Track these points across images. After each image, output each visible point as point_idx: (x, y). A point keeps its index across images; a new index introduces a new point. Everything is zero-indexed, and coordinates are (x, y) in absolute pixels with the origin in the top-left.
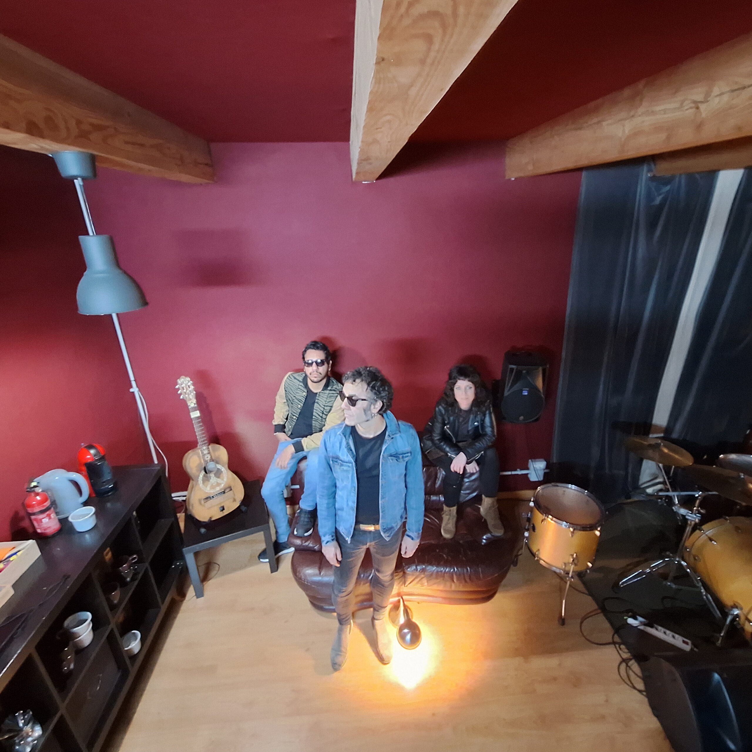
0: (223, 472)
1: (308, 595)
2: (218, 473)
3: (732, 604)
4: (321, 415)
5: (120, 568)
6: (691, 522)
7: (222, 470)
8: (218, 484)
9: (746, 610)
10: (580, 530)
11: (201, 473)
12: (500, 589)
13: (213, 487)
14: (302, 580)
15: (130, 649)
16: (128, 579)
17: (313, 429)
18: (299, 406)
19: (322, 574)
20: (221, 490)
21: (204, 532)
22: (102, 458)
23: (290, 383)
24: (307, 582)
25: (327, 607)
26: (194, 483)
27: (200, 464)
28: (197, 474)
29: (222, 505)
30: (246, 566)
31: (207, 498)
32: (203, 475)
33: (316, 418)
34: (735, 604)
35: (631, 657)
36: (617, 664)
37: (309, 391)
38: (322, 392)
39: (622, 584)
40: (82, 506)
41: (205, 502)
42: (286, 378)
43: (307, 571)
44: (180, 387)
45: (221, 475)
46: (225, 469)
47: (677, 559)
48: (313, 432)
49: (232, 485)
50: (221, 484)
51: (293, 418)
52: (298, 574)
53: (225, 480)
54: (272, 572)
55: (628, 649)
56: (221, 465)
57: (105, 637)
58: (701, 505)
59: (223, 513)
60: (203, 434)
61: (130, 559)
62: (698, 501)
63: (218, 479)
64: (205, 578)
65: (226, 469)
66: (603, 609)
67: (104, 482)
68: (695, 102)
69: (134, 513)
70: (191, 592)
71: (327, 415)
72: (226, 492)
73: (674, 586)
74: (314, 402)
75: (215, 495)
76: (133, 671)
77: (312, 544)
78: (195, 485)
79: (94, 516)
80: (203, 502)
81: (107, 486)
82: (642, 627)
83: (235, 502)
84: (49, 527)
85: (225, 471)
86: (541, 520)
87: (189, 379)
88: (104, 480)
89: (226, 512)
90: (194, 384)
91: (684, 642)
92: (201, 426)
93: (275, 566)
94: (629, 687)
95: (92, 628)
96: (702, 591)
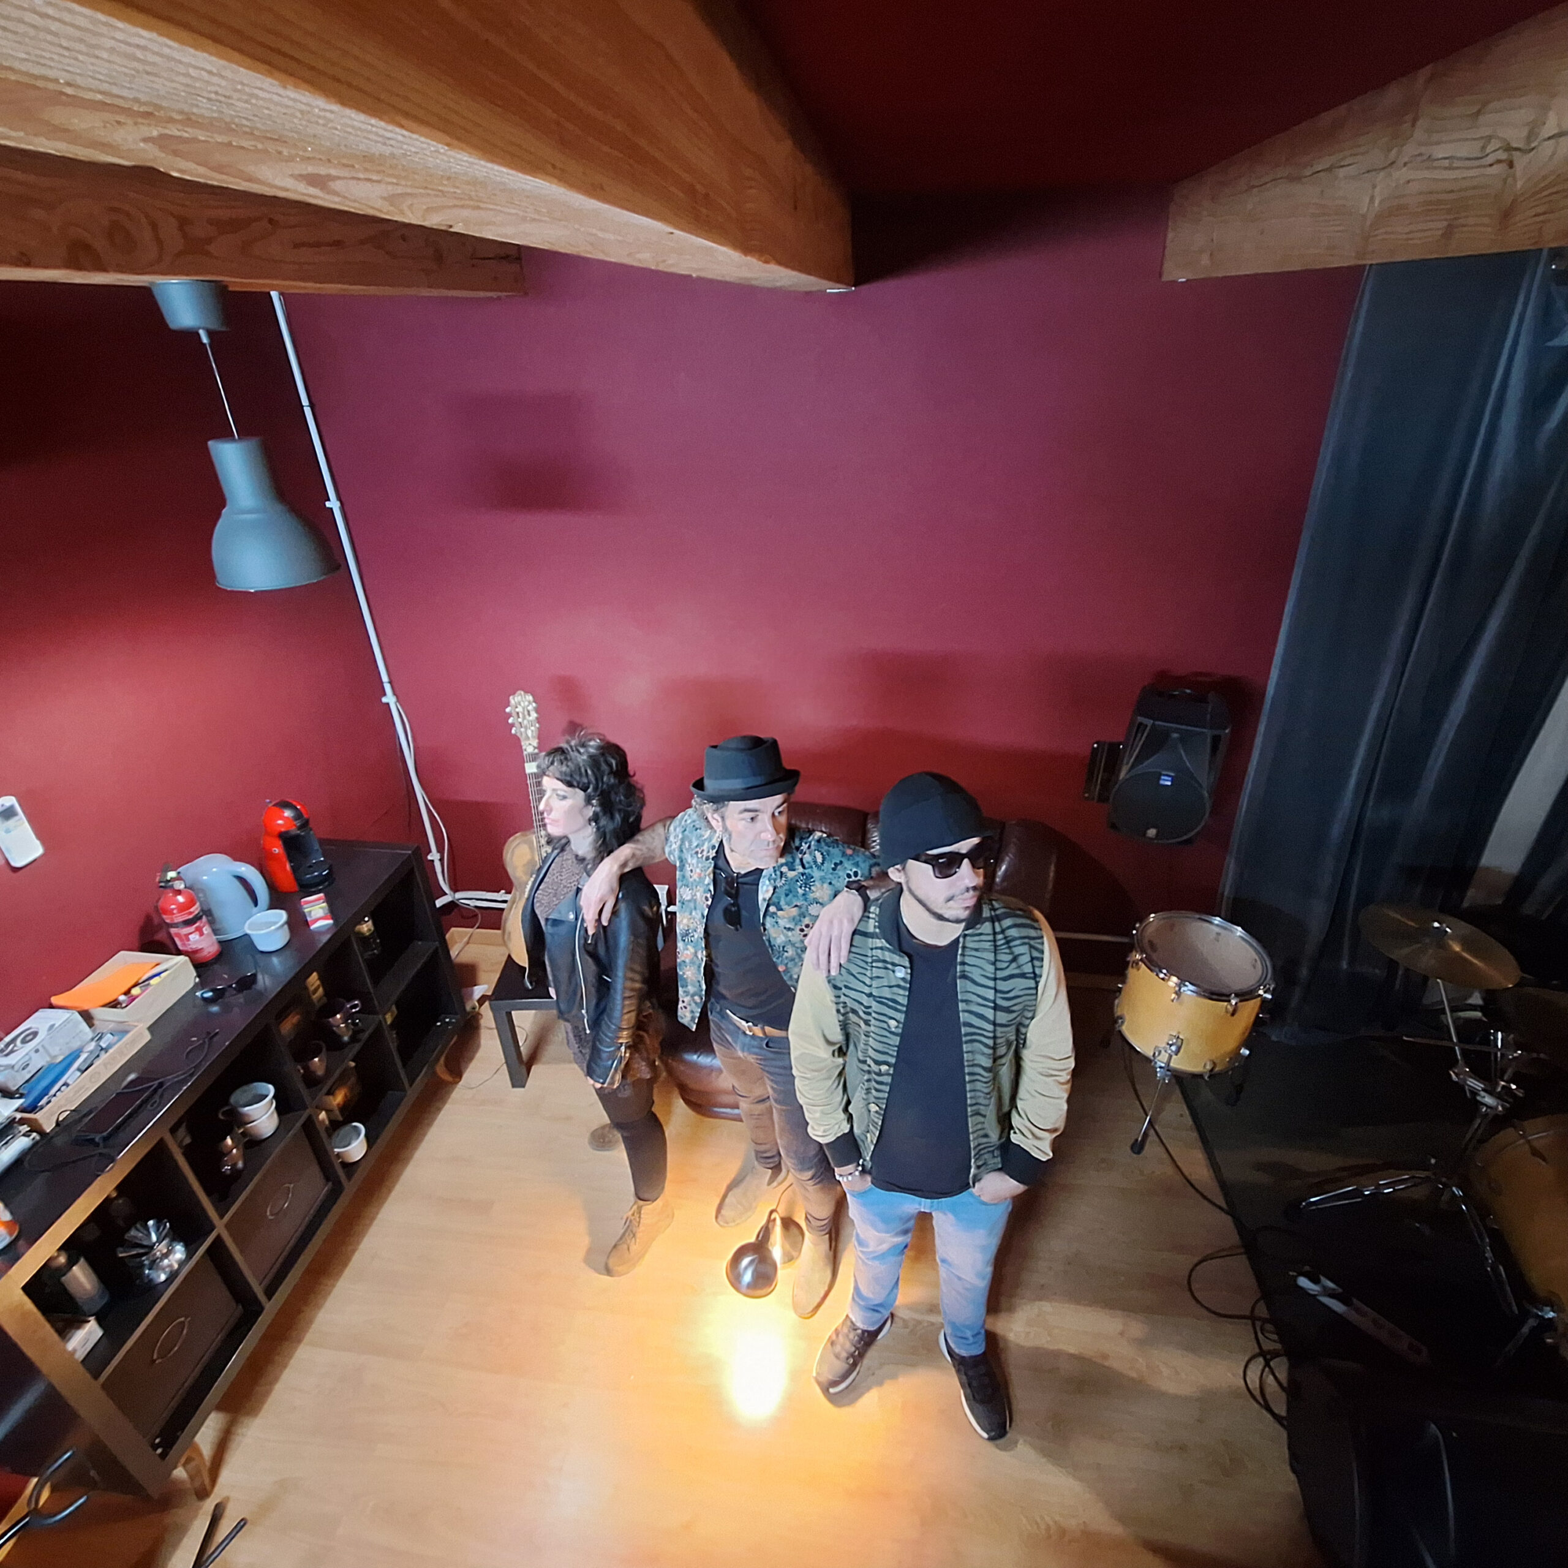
3: (1543, 1295)
5: (333, 1019)
6: (1485, 1111)
15: (347, 1153)
16: (346, 1038)
22: (306, 825)
34: (1550, 1298)
35: (1282, 1352)
36: (1247, 1358)
39: (1307, 1206)
40: (269, 907)
44: (512, 711)
47: (1445, 1179)
55: (1282, 1334)
57: (299, 1124)
61: (349, 1005)
66: (1250, 1249)
67: (313, 865)
68: (1506, 148)
76: (351, 1187)
82: (1324, 1300)
88: (314, 861)
91: (1412, 1346)
94: (1257, 1406)
95: (276, 1108)
96: (1487, 1255)
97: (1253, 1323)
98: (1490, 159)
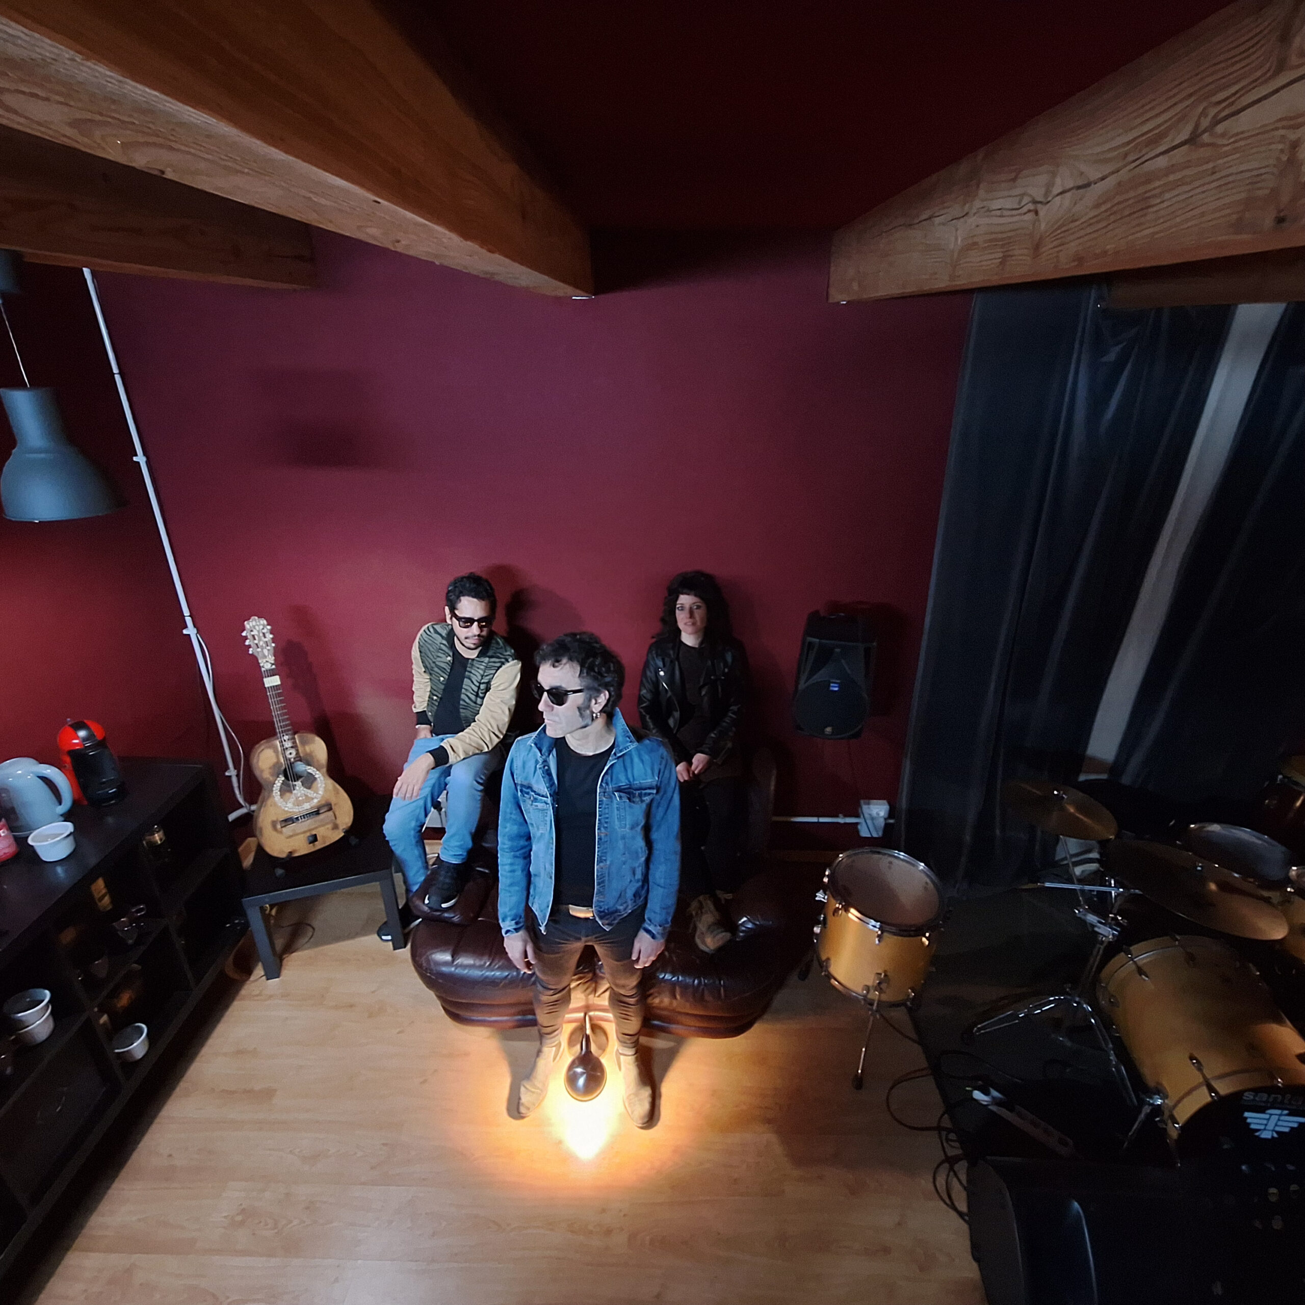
0: (318, 779)
2: (309, 781)
3: (1153, 1086)
4: (473, 697)
5: (117, 923)
6: (1101, 939)
7: (317, 776)
8: (308, 799)
9: (1171, 1101)
10: (894, 934)
11: (278, 779)
13: (298, 803)
14: (422, 969)
15: (127, 1052)
16: (129, 942)
17: (464, 722)
18: (442, 679)
19: (458, 962)
20: (312, 808)
21: (282, 874)
22: (99, 745)
23: (426, 639)
26: (267, 795)
27: (278, 763)
28: (272, 779)
29: (314, 833)
31: (286, 821)
32: (281, 781)
33: (466, 704)
34: (1157, 1087)
35: (962, 1156)
36: (935, 1164)
37: (456, 654)
38: (477, 659)
39: (977, 1031)
40: (62, 819)
41: (282, 827)
42: (422, 631)
44: (249, 634)
45: (314, 785)
46: (320, 775)
47: (1077, 999)
48: (464, 725)
49: (333, 801)
50: (313, 799)
51: (433, 699)
53: (321, 792)
54: (394, 950)
55: (961, 1142)
56: (314, 767)
59: (315, 845)
61: (135, 910)
63: (309, 791)
64: (289, 948)
65: (324, 776)
66: (935, 1069)
67: (102, 783)
68: (1033, 201)
70: (259, 971)
71: (483, 698)
72: (321, 812)
75: (301, 816)
76: (130, 1086)
78: (267, 800)
79: (71, 838)
80: (279, 826)
81: (108, 789)
82: (993, 1108)
83: (336, 832)
85: (322, 778)
86: (833, 910)
87: (265, 622)
88: (103, 780)
89: (321, 844)
90: (272, 632)
91: (1061, 1141)
92: (279, 702)
93: (400, 940)
94: (945, 1206)
95: (52, 1013)
96: (1111, 1058)
97: (940, 1133)
98: (1025, 209)
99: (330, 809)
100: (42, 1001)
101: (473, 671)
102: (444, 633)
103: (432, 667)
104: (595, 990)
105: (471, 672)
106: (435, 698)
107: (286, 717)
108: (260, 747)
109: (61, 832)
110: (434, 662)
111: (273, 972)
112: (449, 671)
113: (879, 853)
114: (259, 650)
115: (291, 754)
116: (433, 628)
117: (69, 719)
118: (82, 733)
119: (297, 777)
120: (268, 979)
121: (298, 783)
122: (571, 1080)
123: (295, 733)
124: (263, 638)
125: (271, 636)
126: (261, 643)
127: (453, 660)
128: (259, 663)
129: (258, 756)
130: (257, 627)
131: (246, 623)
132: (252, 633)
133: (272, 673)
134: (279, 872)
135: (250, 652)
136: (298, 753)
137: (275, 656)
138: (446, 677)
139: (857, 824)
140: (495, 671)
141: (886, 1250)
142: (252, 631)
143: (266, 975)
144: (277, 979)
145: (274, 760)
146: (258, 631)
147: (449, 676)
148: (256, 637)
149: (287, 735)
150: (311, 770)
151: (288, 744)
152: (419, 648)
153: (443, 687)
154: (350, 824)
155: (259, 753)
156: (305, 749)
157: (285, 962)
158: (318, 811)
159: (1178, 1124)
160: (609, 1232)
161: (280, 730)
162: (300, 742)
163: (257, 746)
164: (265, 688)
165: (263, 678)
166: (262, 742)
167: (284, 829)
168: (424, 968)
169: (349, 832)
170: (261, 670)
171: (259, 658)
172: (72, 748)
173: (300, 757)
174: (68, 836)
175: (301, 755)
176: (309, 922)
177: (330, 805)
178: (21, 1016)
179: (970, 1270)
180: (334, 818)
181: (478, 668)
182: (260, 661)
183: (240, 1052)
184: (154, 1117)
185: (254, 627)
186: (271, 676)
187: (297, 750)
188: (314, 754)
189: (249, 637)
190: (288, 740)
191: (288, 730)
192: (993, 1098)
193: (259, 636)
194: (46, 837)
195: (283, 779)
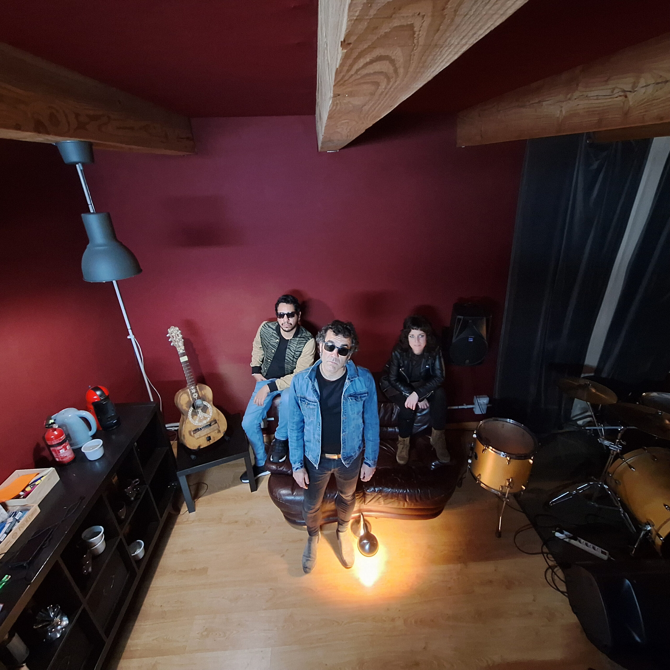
0: (209, 408)
1: (282, 511)
2: (205, 409)
3: (645, 521)
4: (292, 358)
5: (125, 490)
6: (613, 452)
7: (208, 406)
8: (205, 418)
9: (656, 527)
10: (516, 459)
11: (190, 409)
12: (445, 507)
13: (200, 421)
14: (277, 499)
15: (136, 555)
16: (132, 499)
17: (286, 371)
18: (273, 351)
19: (294, 494)
20: (207, 423)
21: (194, 458)
22: (107, 398)
23: (264, 331)
24: (282, 501)
25: (299, 521)
26: (185, 417)
27: (189, 401)
28: (187, 409)
29: (209, 435)
30: (229, 486)
31: (195, 430)
32: (192, 410)
33: (288, 362)
34: (648, 522)
35: (557, 565)
36: (545, 570)
37: (282, 338)
38: (293, 339)
39: (551, 504)
40: (91, 438)
42: (261, 327)
43: (282, 492)
44: (170, 336)
45: (208, 410)
46: (210, 406)
47: (600, 483)
48: (286, 373)
49: (217, 418)
50: (207, 418)
51: (268, 361)
52: (274, 494)
53: (211, 414)
54: (252, 492)
55: (554, 558)
56: (207, 402)
57: (115, 546)
58: (622, 438)
59: (210, 442)
60: (191, 375)
61: (133, 482)
62: (620, 434)
63: (205, 414)
64: (196, 496)
65: (212, 406)
66: (534, 525)
67: (109, 418)
68: (624, 91)
69: (136, 444)
70: (184, 508)
71: (297, 359)
72: (212, 424)
73: (597, 506)
74: (286, 348)
75: (203, 427)
76: (140, 572)
77: (286, 468)
78: (185, 419)
79: (102, 447)
80: (192, 433)
81: (112, 421)
82: (567, 540)
83: (219, 434)
84: (66, 456)
85: (211, 407)
86: (482, 450)
87: (178, 329)
88: (109, 416)
89: (212, 442)
90: (181, 334)
91: (602, 552)
92: (189, 369)
93: (254, 487)
94: (554, 590)
95: (104, 539)
96: (621, 510)
97: (544, 556)
98: (616, 95)
99: (216, 423)
100: (100, 532)
101: (291, 345)
102: (274, 327)
103: (269, 345)
104: (365, 501)
105: (290, 346)
106: (269, 361)
107: (192, 377)
108: (179, 394)
109: (97, 444)
110: (269, 343)
111: (192, 509)
112: (277, 347)
113: (497, 420)
114: (176, 343)
115: (195, 396)
116: (267, 325)
117: (90, 386)
118: (98, 393)
119: (198, 407)
120: (189, 513)
121: (200, 410)
122: (362, 546)
123: (196, 385)
124: (177, 337)
125: (181, 336)
126: (177, 340)
127: (280, 341)
128: (177, 350)
129: (180, 398)
130: (174, 332)
131: (169, 329)
132: (172, 335)
133: (183, 355)
134: (193, 457)
135: (172, 345)
136: (198, 395)
137: (184, 346)
138: (276, 350)
139: (473, 408)
140: (304, 345)
141: (531, 614)
142: (172, 334)
143: (188, 510)
144: (194, 512)
145: (188, 400)
146: (175, 334)
147: (277, 349)
148: (174, 337)
149: (193, 386)
150: (205, 403)
151: (194, 391)
152: (260, 336)
153: (273, 355)
154: (226, 430)
155: (181, 396)
156: (202, 393)
157: (196, 502)
158: (210, 424)
159: (662, 538)
160: (393, 620)
161: (190, 384)
162: (199, 389)
163: (177, 393)
164: (181, 363)
165: (179, 358)
166: (180, 391)
167: (195, 435)
168: (278, 499)
169: (226, 433)
170: (178, 353)
171: (177, 347)
172: (94, 401)
173: (199, 397)
174: (101, 446)
175: (200, 396)
176: (205, 482)
177: (216, 420)
178: (92, 540)
179: (573, 619)
180: (218, 427)
181: (294, 343)
182: (177, 349)
183: (184, 551)
184: (148, 588)
185: (173, 331)
186: (183, 356)
187: (198, 394)
188: (206, 395)
189: (171, 337)
190: (194, 388)
191: (193, 384)
192: (566, 535)
193: (175, 336)
194: (89, 448)
195: (193, 409)
